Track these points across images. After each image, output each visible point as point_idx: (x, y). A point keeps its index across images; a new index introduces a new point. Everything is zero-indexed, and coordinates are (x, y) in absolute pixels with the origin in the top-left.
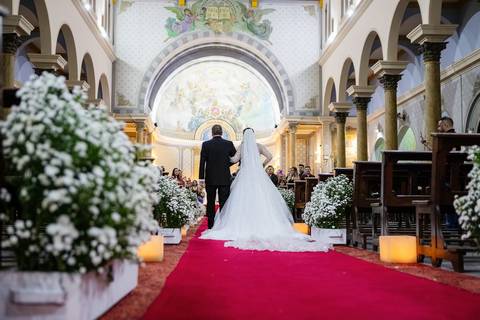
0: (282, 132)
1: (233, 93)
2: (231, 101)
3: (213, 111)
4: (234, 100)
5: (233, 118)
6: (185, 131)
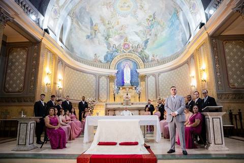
0: (211, 30)
1: (141, 28)
2: (139, 36)
3: (124, 46)
4: (141, 35)
5: (141, 51)
6: (101, 62)
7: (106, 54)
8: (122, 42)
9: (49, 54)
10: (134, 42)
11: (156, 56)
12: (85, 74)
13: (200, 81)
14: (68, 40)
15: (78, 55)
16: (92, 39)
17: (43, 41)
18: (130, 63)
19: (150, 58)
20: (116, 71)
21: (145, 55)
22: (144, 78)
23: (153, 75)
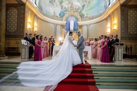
2: (79, 2)
3: (71, 8)
4: (81, 2)
5: (80, 11)
6: (57, 17)
7: (60, 12)
8: (70, 5)
9: (30, 11)
10: (76, 6)
11: (89, 14)
12: (49, 23)
13: (113, 30)
14: (39, 3)
15: (44, 12)
16: (52, 3)
17: (27, 4)
18: (73, 18)
19: (85, 16)
20: (66, 22)
21: (82, 14)
22: (81, 27)
23: (87, 25)
